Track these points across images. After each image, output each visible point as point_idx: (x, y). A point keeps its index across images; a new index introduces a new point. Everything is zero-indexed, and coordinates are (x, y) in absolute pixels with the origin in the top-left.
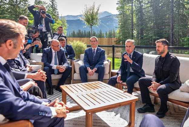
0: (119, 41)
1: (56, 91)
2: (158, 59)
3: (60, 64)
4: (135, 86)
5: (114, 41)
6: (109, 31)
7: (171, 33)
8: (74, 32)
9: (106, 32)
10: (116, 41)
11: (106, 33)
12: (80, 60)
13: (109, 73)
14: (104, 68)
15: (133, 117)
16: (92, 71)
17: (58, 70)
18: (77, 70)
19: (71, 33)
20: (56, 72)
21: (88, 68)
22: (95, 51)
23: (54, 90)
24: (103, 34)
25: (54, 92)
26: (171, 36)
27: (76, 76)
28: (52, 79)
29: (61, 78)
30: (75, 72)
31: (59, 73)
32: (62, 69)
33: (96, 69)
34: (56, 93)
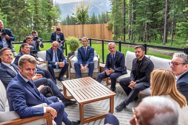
0: (111, 26)
1: (58, 81)
2: (135, 61)
3: (60, 61)
4: (117, 81)
5: (107, 27)
6: (102, 12)
7: (166, 16)
8: (68, 17)
9: (99, 14)
10: (108, 27)
11: (99, 16)
12: (74, 56)
13: (98, 67)
14: (93, 65)
15: (112, 106)
16: (84, 68)
17: (59, 66)
18: (73, 66)
19: (65, 17)
20: (57, 67)
21: (81, 64)
22: (86, 49)
23: (57, 80)
24: (96, 16)
25: (57, 82)
26: (166, 20)
27: (72, 70)
28: (55, 72)
29: (61, 71)
30: (71, 67)
31: (59, 68)
32: (61, 64)
33: (87, 65)
34: (58, 83)
